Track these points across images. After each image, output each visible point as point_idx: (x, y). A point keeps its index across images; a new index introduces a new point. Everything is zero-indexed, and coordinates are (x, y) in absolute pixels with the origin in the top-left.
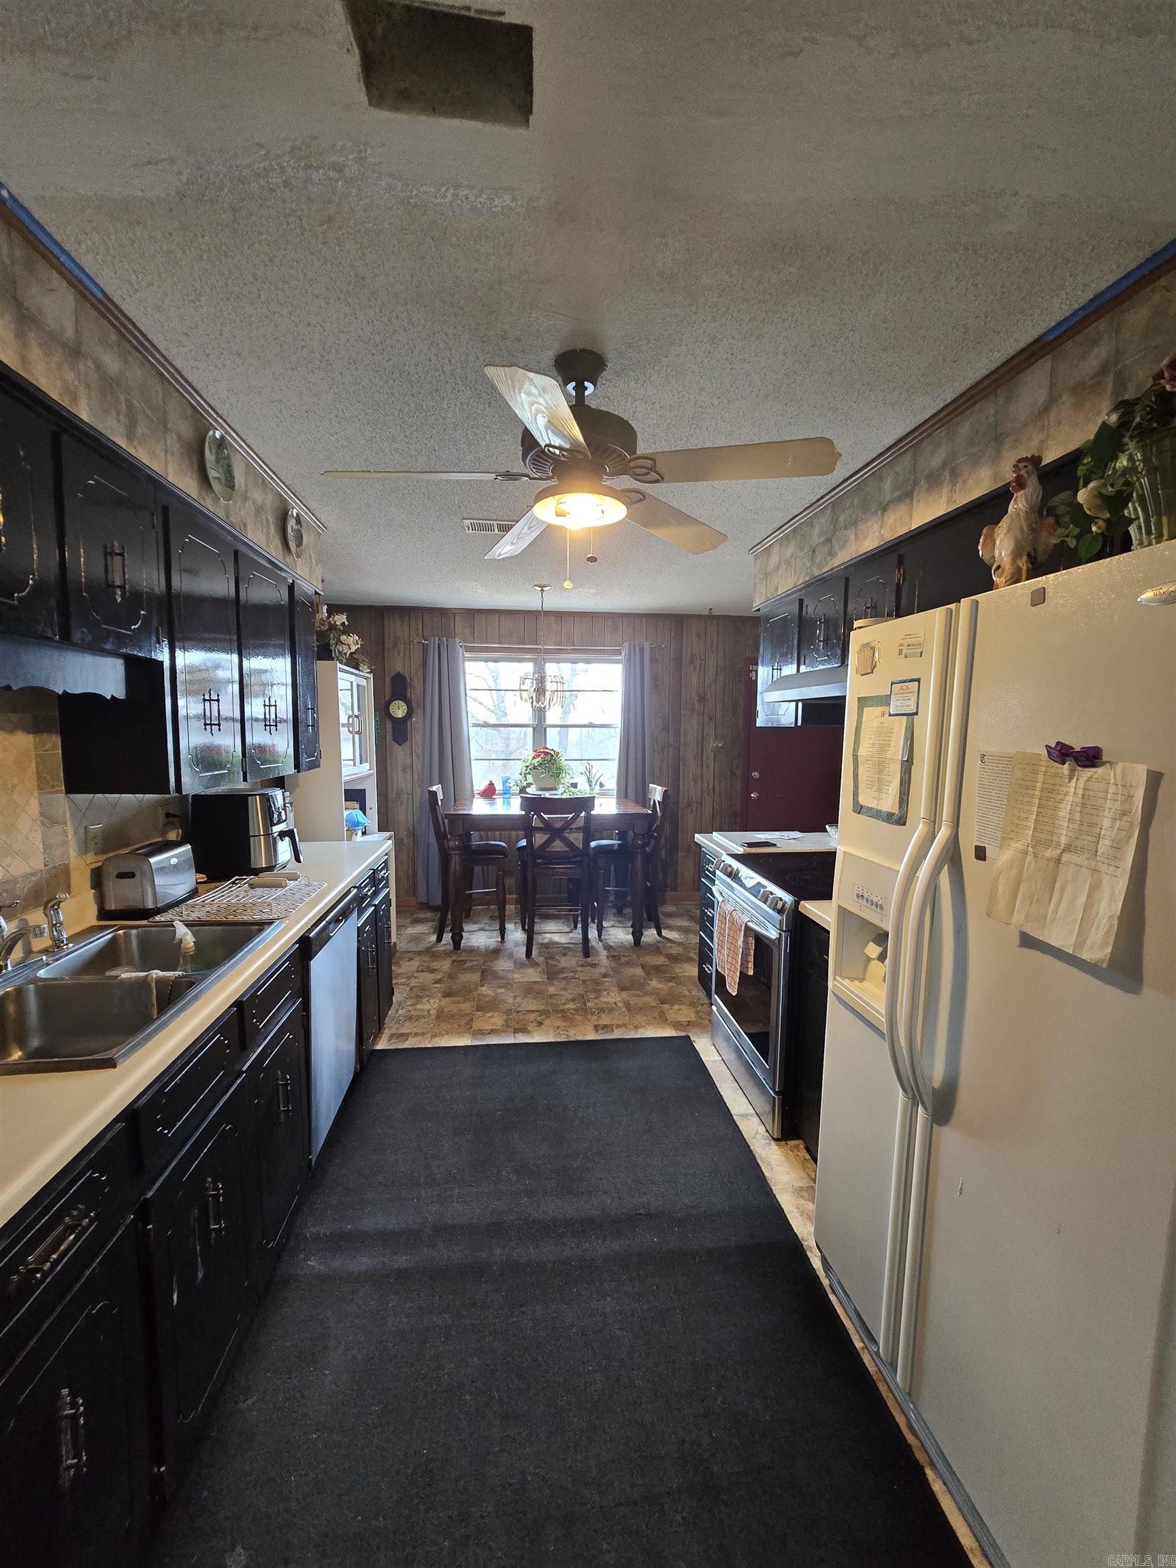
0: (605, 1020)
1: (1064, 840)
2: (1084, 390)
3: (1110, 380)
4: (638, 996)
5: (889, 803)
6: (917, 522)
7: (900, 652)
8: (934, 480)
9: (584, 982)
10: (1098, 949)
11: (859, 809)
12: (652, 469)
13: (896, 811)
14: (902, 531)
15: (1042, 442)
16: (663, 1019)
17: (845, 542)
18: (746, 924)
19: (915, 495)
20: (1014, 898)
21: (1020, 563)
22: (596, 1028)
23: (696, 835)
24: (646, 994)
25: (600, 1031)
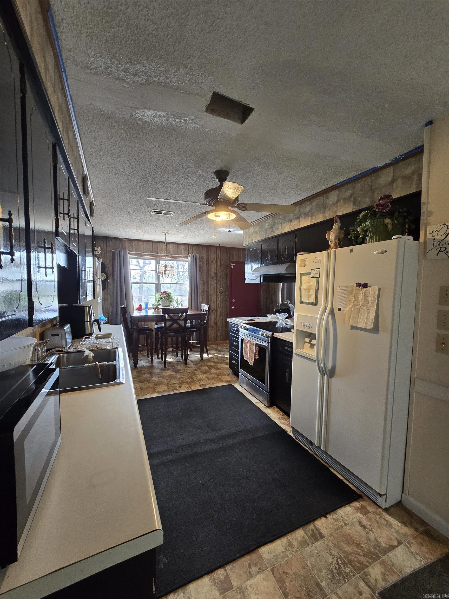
0: (202, 383)
1: (361, 304)
2: (346, 200)
3: (352, 199)
4: (210, 375)
5: (312, 300)
6: (301, 226)
7: (314, 262)
8: (306, 215)
9: (189, 373)
10: (370, 326)
11: (301, 302)
12: (245, 207)
13: (314, 302)
14: (297, 228)
15: (336, 210)
16: (221, 381)
17: (278, 228)
18: (256, 343)
19: (301, 218)
20: (350, 318)
21: (336, 241)
22: (200, 385)
23: (227, 319)
24: (212, 374)
25: (202, 386)
